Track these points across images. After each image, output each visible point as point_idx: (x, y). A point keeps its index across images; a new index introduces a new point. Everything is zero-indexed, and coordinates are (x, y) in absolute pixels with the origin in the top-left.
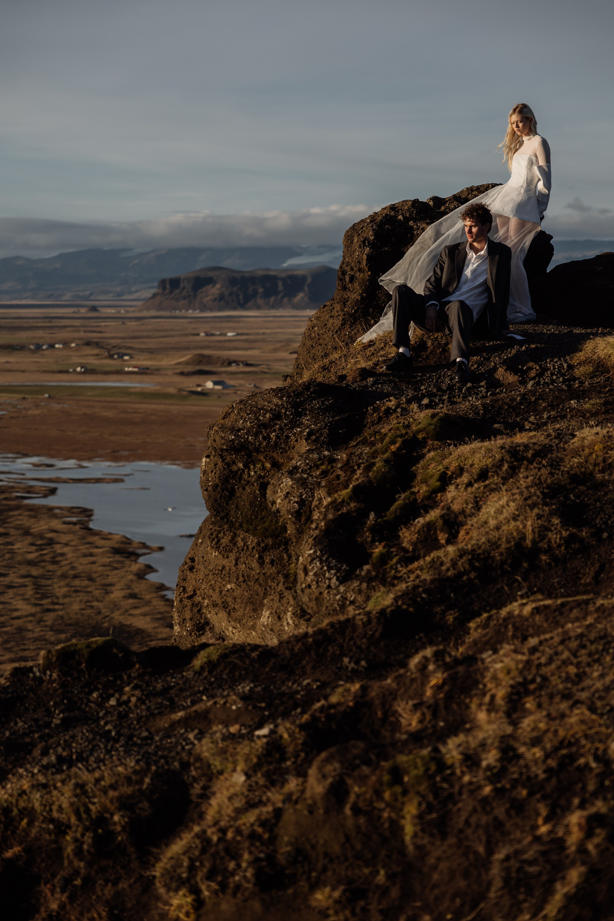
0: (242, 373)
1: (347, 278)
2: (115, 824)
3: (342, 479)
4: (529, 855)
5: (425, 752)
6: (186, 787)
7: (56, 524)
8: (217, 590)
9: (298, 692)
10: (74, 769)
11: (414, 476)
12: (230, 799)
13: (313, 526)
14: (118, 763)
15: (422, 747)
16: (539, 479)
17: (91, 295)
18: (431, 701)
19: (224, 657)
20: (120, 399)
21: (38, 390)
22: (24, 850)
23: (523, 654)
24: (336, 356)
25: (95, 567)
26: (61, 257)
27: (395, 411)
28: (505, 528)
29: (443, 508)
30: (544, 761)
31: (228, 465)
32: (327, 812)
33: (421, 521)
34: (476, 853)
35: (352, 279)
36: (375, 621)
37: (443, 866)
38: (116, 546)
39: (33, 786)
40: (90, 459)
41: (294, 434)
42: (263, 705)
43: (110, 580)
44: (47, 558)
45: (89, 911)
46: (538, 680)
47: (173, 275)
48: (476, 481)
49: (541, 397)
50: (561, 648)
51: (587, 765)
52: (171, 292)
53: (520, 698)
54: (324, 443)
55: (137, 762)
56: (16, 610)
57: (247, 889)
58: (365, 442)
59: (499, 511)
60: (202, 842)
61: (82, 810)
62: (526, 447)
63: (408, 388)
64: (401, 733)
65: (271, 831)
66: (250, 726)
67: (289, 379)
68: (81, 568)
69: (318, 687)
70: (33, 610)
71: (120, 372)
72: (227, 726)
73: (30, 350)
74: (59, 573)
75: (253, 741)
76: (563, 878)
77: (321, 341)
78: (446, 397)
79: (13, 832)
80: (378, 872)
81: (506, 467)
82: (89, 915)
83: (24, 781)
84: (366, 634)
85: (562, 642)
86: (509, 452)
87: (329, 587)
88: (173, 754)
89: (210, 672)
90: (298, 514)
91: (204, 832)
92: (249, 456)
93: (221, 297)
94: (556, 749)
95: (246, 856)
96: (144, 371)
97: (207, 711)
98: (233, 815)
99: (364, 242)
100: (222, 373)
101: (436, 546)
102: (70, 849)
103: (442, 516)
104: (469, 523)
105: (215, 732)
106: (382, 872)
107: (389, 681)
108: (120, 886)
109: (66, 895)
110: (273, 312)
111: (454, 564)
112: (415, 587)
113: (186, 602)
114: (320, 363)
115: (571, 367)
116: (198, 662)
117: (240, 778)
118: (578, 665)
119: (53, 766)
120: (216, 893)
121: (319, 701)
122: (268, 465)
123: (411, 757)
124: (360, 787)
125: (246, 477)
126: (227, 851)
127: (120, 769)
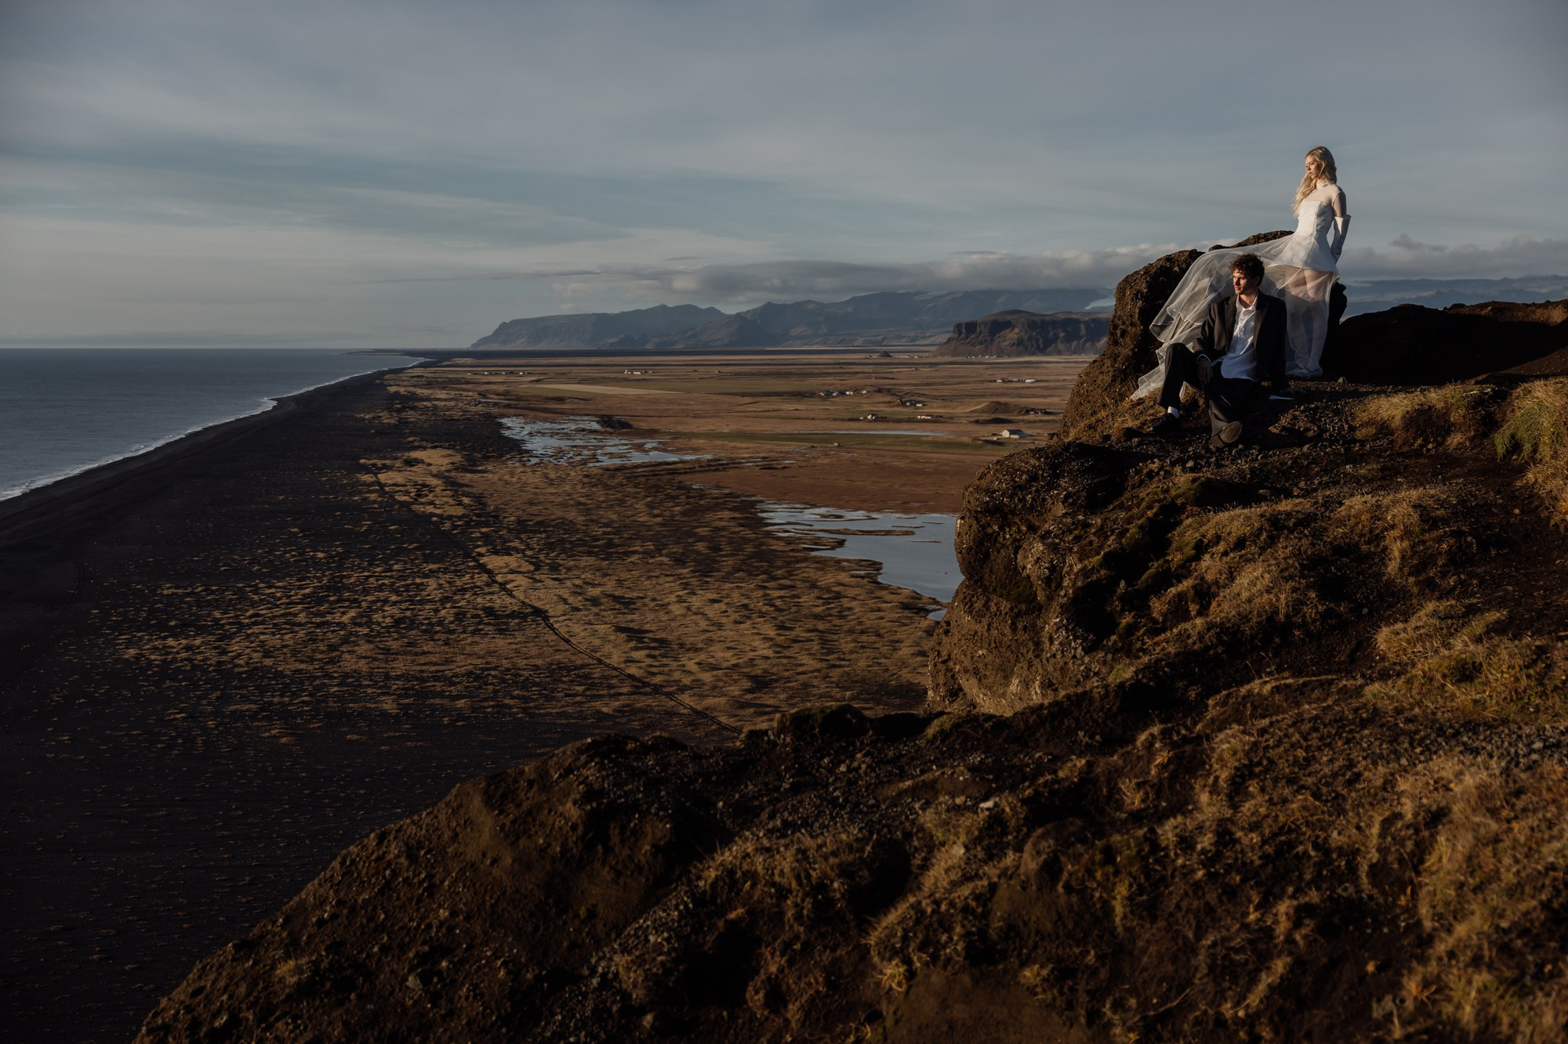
0: (1041, 421)
1: (1118, 332)
2: (835, 891)
3: (1095, 545)
4: (1237, 942)
5: (1141, 832)
6: (908, 857)
7: (843, 577)
8: (969, 656)
9: (1028, 765)
10: (798, 834)
11: (1169, 543)
12: (947, 871)
13: (1062, 593)
14: (840, 829)
15: (1140, 827)
16: (1299, 550)
17: (883, 340)
18: (1155, 781)
19: (956, 726)
20: (911, 449)
21: (827, 438)
22: (747, 912)
23: (1253, 735)
24: (1103, 414)
25: (883, 623)
26: (854, 300)
27: (1158, 474)
28: (1257, 600)
29: (1196, 577)
30: (1261, 847)
31: (983, 527)
32: (1040, 889)
33: (1173, 590)
34: (1185, 937)
35: (1124, 333)
36: (1112, 695)
37: (1153, 949)
38: (905, 601)
39: (757, 850)
40: (879, 511)
41: (1051, 497)
42: (991, 777)
43: (898, 636)
44: (834, 612)
45: (806, 976)
46: (1265, 762)
47: (969, 319)
48: (1232, 550)
49: (1315, 461)
50: (1291, 730)
51: (1306, 852)
52: (967, 337)
53: (1244, 781)
54: (1081, 506)
55: (860, 830)
56: (801, 665)
57: (958, 962)
58: (1121, 507)
59: (1253, 583)
60: (916, 914)
61: (803, 875)
62: (1289, 515)
63: (1174, 449)
64: (1122, 812)
65: (984, 906)
66: (976, 798)
67: (1055, 438)
68: (868, 623)
69: (1049, 760)
70: (819, 665)
71: (911, 420)
72: (953, 797)
73: (820, 397)
74: (845, 628)
75: (976, 813)
76: (1269, 968)
77: (1090, 398)
78: (1213, 460)
79: (737, 894)
80: (1088, 952)
81: (1264, 535)
82: (807, 980)
83: (749, 844)
84: (1103, 708)
85: (1294, 724)
86: (1268, 520)
87: (1074, 657)
88: (897, 823)
89: (943, 741)
90: (1048, 581)
91: (920, 903)
92: (1005, 518)
93: (1020, 342)
94: (1274, 835)
95: (958, 929)
96: (937, 420)
97: (935, 781)
98: (948, 887)
99: (1136, 295)
100: (1018, 421)
101: (1186, 617)
102: (790, 914)
103: (1194, 587)
104: (1222, 594)
105: (940, 803)
106: (1092, 953)
107: (1115, 758)
108: (839, 952)
109: (785, 958)
110: (1075, 358)
111: (1201, 637)
112: (1158, 661)
113: (940, 666)
114: (1087, 422)
115: (1352, 429)
116: (931, 730)
117: (959, 851)
118: (1307, 749)
119: (779, 830)
120: (927, 964)
121: (1043, 775)
122: (1024, 528)
123: (1126, 837)
124: (1073, 866)
125: (1001, 539)
126: (941, 923)
127: (844, 837)
